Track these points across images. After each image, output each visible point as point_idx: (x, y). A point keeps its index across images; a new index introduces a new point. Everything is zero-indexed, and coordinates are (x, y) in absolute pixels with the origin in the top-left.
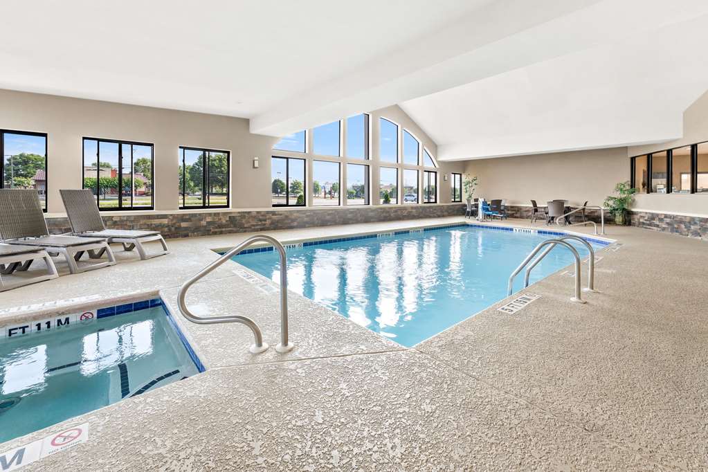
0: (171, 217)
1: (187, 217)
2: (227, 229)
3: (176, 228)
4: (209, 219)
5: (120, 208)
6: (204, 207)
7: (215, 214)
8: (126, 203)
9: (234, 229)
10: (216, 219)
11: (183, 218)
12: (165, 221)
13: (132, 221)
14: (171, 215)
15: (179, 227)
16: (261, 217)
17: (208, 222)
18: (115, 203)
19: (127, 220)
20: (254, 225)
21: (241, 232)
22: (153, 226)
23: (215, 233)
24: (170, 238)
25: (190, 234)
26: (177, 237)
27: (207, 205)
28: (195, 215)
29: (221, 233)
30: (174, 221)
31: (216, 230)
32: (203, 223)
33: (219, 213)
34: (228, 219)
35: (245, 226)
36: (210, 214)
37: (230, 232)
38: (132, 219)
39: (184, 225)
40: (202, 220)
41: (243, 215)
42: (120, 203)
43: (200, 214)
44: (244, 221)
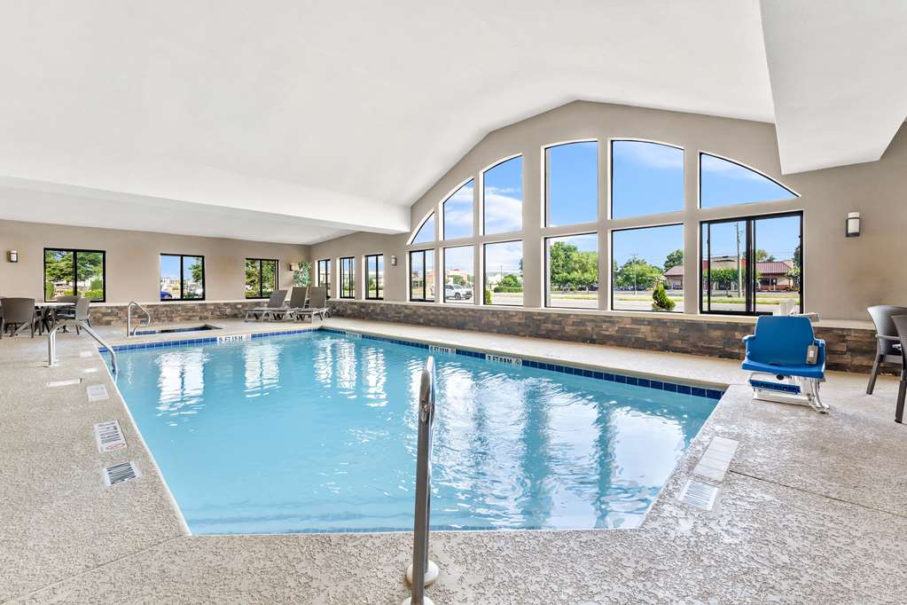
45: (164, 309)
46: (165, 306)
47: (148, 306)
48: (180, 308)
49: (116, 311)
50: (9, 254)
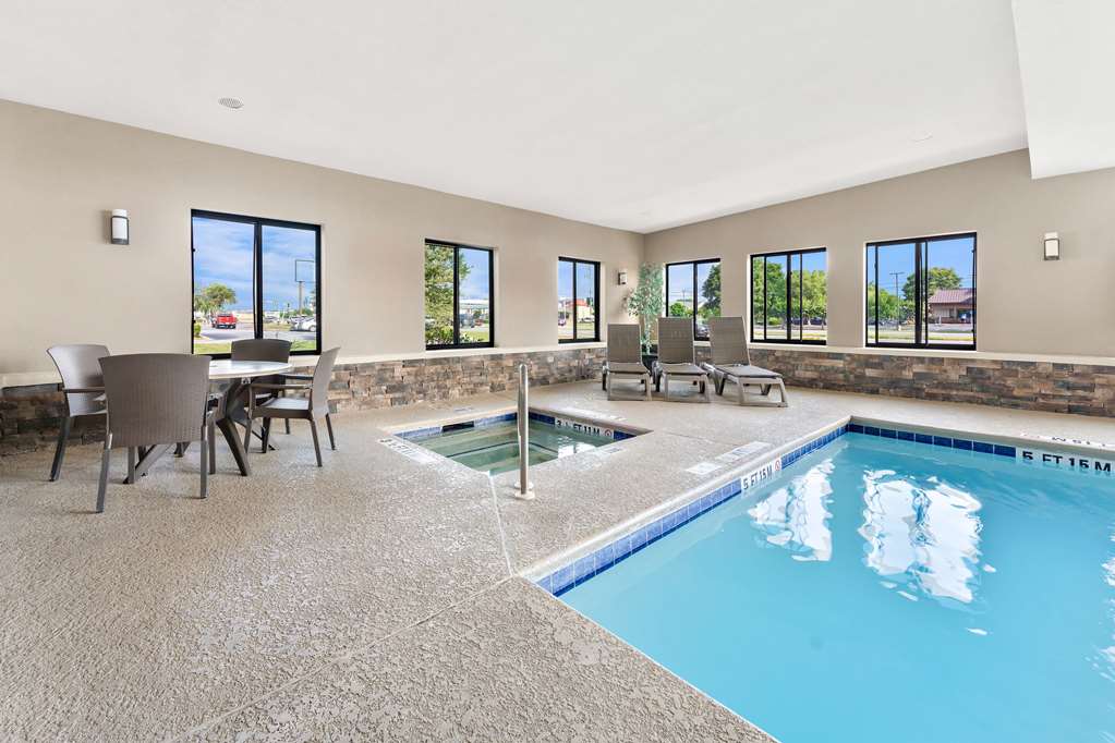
0: (848, 358)
1: (877, 361)
2: (961, 393)
3: (856, 377)
4: (919, 368)
5: (789, 341)
6: (917, 345)
7: (932, 360)
8: (795, 335)
9: (983, 396)
10: (936, 370)
11: (867, 361)
12: (840, 364)
13: (796, 359)
14: (849, 355)
15: (862, 376)
16: (1071, 380)
17: (915, 374)
18: (781, 334)
19: (789, 357)
20: (1045, 396)
21: (1001, 405)
22: (822, 368)
23: (932, 397)
24: (847, 390)
25: (881, 390)
26: (859, 391)
27: (923, 341)
28: (890, 358)
29: (947, 399)
30: (854, 365)
31: (935, 391)
32: (908, 374)
33: (942, 360)
34: (964, 373)
35: (1015, 393)
36: (921, 360)
37: (970, 401)
38: (796, 355)
39: (869, 372)
40: (904, 368)
41: (1008, 368)
42: (789, 334)
43: (900, 358)
44: (1010, 382)
45: (432, 369)
46: (435, 361)
47: (406, 364)
48: (459, 367)
49: (345, 375)
50: (108, 220)
